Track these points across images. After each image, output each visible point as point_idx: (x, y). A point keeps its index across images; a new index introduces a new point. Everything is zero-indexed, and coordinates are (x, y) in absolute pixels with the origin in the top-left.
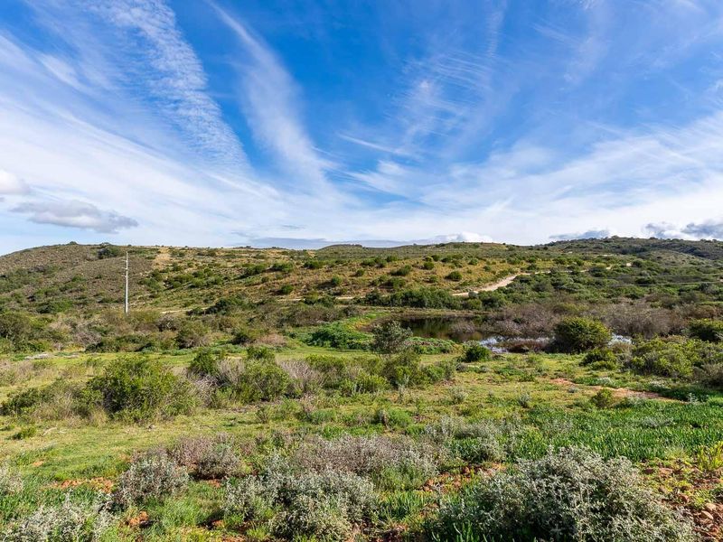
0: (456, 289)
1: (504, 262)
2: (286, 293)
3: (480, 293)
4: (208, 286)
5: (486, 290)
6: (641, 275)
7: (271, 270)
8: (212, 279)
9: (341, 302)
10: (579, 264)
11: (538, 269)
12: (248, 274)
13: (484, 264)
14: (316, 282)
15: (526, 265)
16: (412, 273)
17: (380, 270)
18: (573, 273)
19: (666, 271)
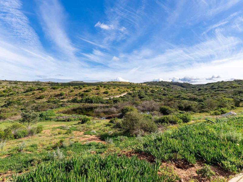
0: (106, 97)
1: (125, 88)
2: (42, 99)
3: (113, 98)
4: (8, 96)
5: (116, 97)
6: (165, 92)
7: (38, 90)
8: (11, 93)
9: (62, 102)
10: (148, 89)
11: (136, 90)
12: (27, 91)
13: (119, 88)
14: (55, 94)
15: (132, 89)
16: (92, 91)
17: (80, 90)
18: (145, 92)
19: (172, 91)
